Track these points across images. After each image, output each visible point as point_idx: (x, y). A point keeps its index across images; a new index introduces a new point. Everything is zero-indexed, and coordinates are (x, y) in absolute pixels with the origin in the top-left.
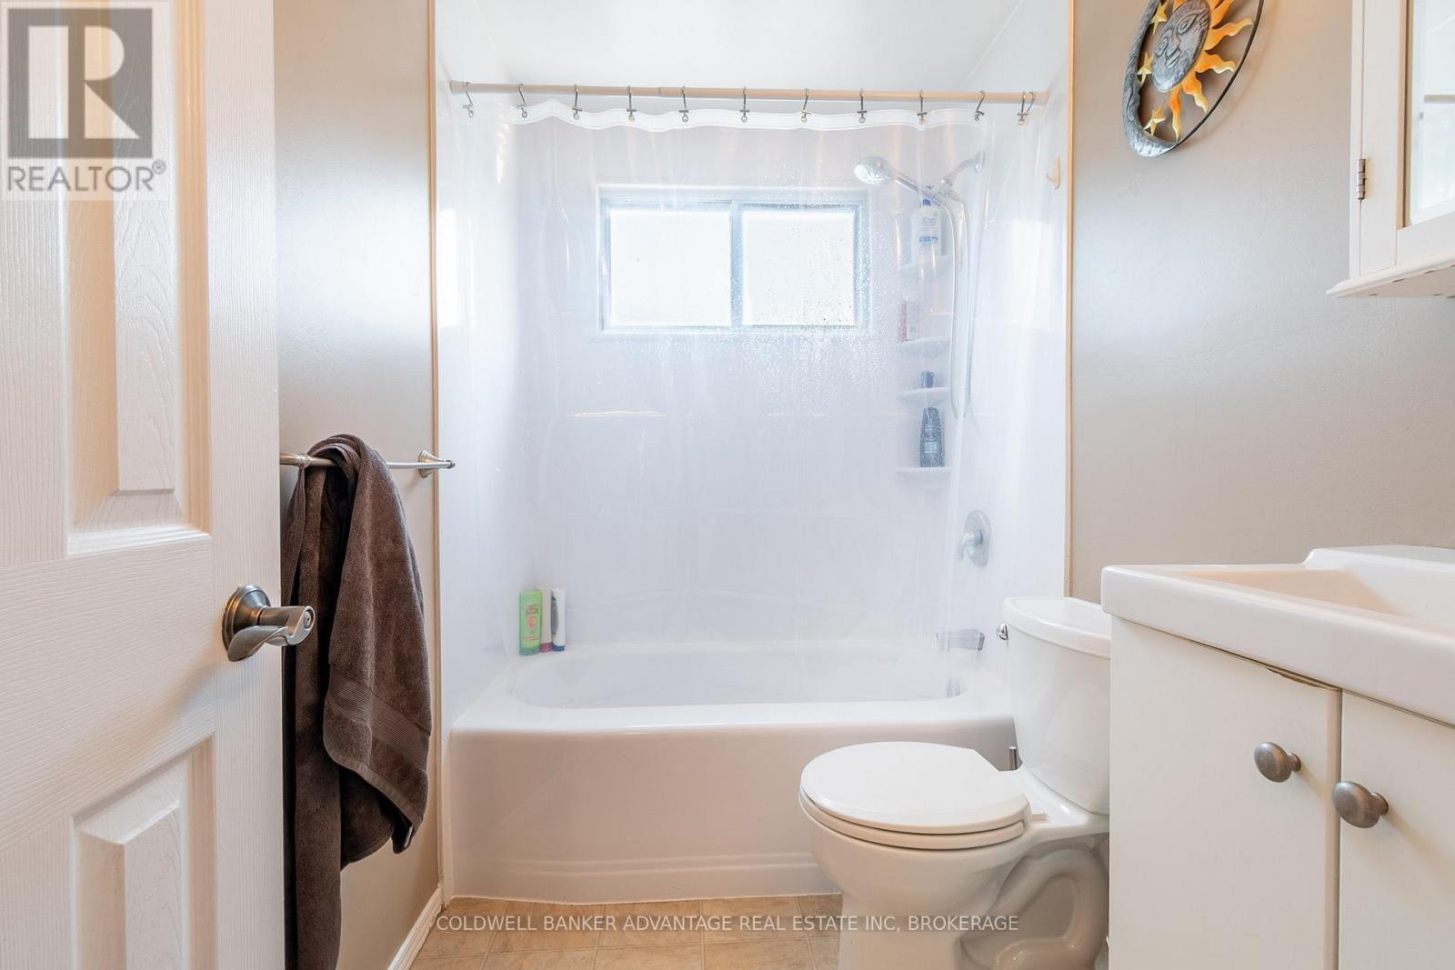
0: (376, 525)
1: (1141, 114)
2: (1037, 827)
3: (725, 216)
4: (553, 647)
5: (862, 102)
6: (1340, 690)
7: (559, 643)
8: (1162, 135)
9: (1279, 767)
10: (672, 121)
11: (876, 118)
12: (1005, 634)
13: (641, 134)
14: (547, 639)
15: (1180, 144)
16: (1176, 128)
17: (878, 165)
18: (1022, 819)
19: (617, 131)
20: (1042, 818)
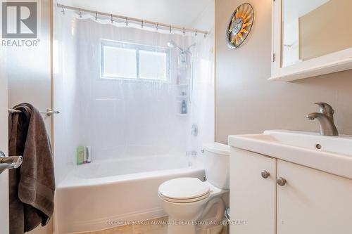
0: (37, 130)
1: (230, 40)
2: (211, 193)
3: (135, 51)
4: (87, 162)
5: (171, 28)
6: (277, 159)
7: (89, 161)
8: (234, 44)
9: (266, 175)
10: (123, 25)
11: (174, 32)
12: (203, 151)
13: (115, 27)
14: (85, 160)
15: (237, 47)
16: (237, 43)
17: (173, 43)
18: (208, 192)
19: (108, 26)
20: (212, 191)
